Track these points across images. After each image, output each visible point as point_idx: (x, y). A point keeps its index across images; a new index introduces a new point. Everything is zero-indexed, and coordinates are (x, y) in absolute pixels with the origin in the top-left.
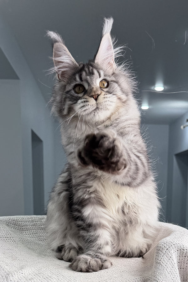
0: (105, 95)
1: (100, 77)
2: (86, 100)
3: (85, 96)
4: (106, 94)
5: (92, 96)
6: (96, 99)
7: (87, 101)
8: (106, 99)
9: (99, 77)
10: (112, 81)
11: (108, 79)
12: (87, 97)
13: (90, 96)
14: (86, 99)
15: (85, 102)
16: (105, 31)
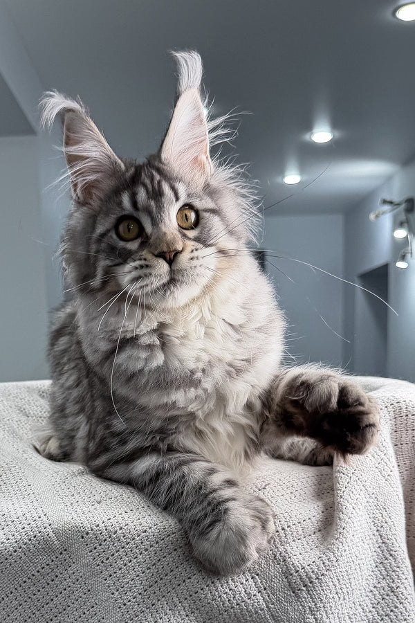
0: (192, 251)
1: (177, 199)
2: (147, 263)
3: (144, 253)
4: (197, 250)
5: (162, 255)
6: (171, 262)
7: (147, 266)
8: (195, 262)
9: (174, 199)
10: (206, 210)
11: (198, 204)
12: (149, 256)
13: (156, 253)
14: (145, 259)
15: (142, 267)
16: (184, 84)
